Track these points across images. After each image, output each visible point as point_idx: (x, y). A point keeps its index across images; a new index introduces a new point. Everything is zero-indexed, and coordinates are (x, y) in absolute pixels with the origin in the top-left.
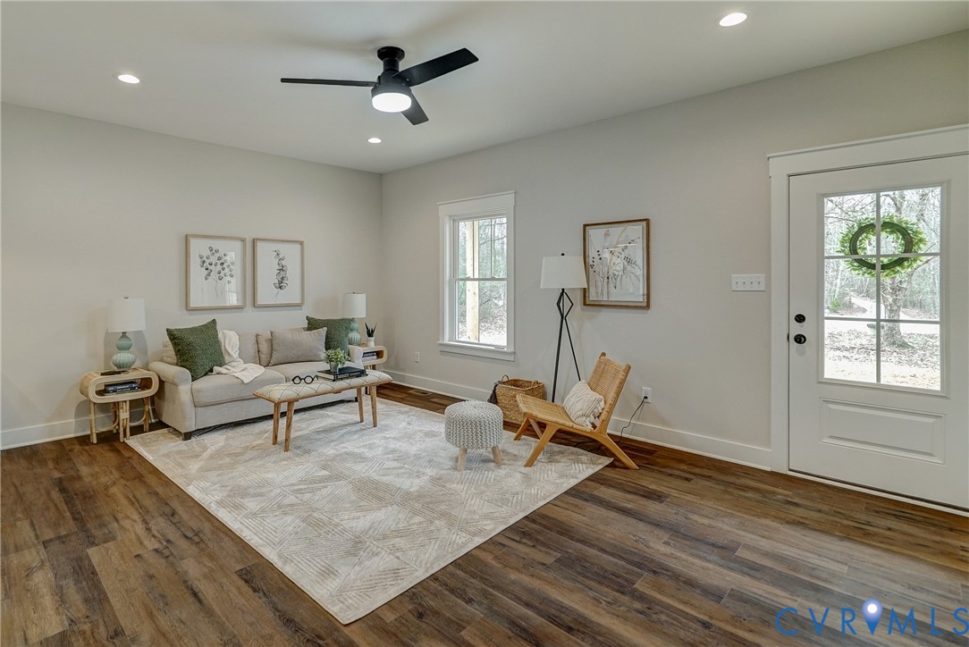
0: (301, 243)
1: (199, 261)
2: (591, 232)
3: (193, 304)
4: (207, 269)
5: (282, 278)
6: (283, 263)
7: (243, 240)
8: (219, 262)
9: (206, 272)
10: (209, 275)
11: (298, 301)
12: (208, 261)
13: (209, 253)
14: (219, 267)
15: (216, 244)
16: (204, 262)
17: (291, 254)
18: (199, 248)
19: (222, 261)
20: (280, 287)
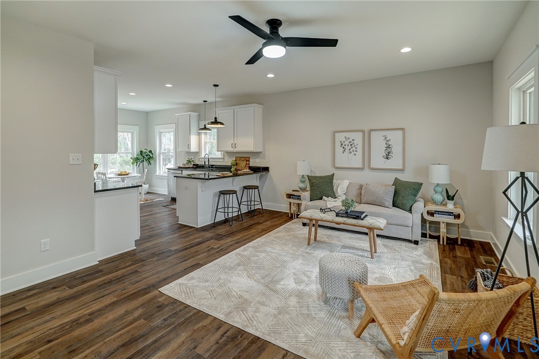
0: (402, 129)
1: (340, 144)
3: (337, 165)
4: (343, 148)
5: (389, 153)
6: (390, 143)
7: (363, 131)
8: (350, 144)
9: (343, 149)
10: (344, 151)
11: (401, 167)
12: (344, 144)
13: (345, 140)
14: (350, 147)
15: (348, 135)
16: (342, 144)
17: (395, 138)
18: (340, 137)
19: (351, 143)
20: (387, 158)
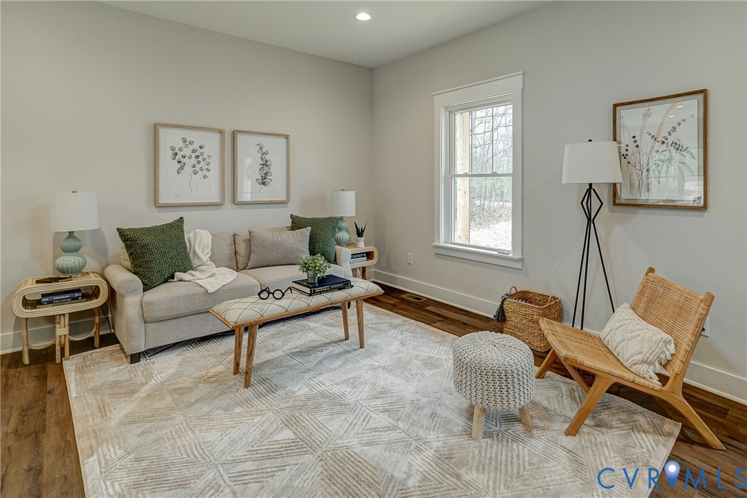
0: (287, 137)
1: (170, 153)
2: (623, 112)
3: (162, 201)
4: (179, 162)
5: (266, 174)
6: (267, 157)
7: (221, 132)
8: (194, 155)
9: (179, 166)
10: (182, 168)
11: (283, 198)
12: (180, 154)
13: (182, 145)
14: (194, 161)
15: (190, 135)
16: (176, 154)
17: (275, 149)
18: (170, 139)
19: (197, 154)
20: (264, 183)
